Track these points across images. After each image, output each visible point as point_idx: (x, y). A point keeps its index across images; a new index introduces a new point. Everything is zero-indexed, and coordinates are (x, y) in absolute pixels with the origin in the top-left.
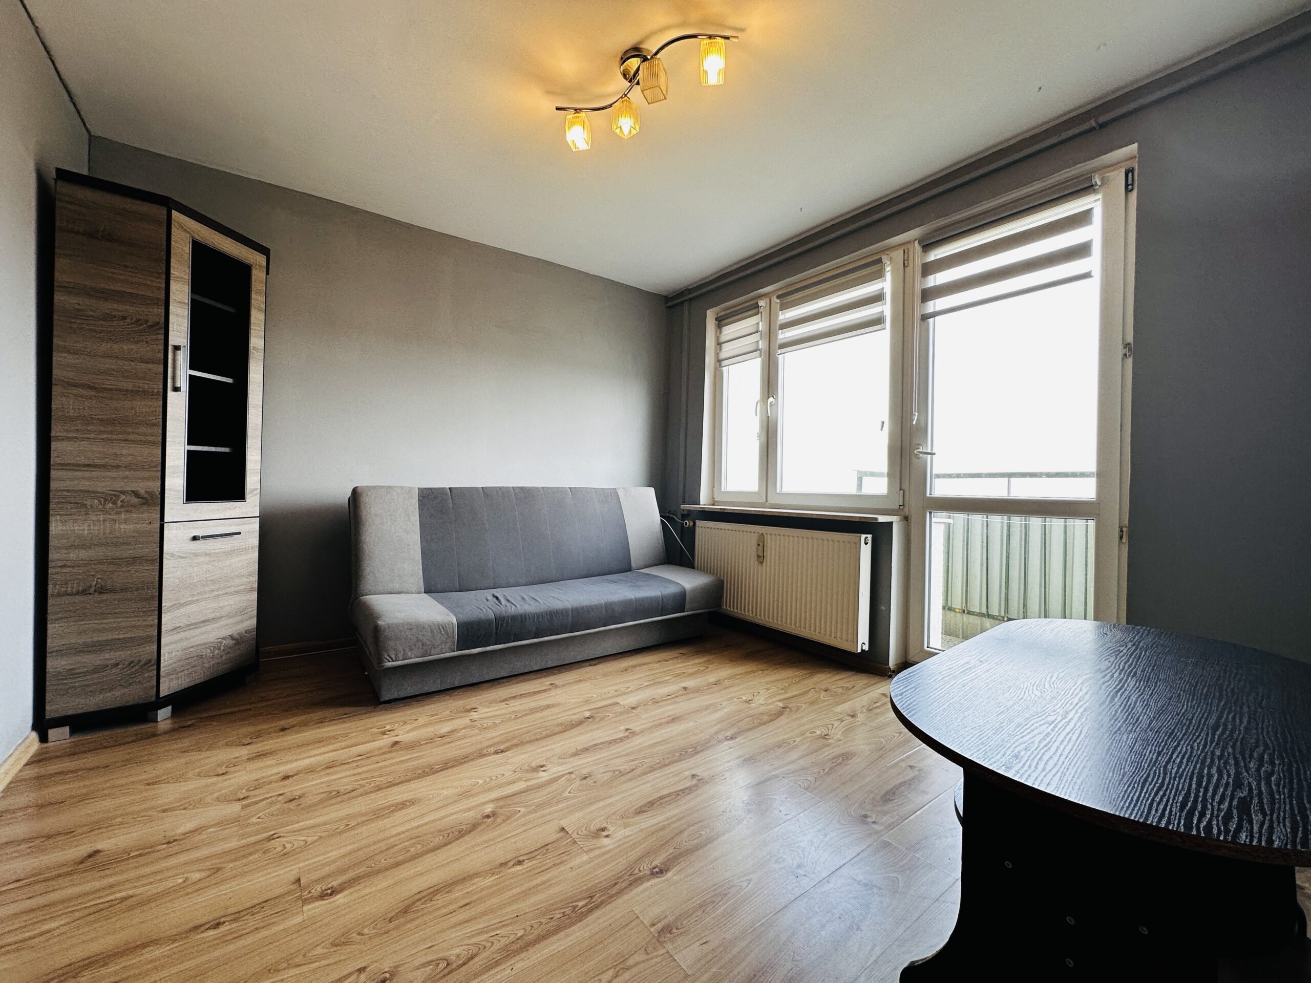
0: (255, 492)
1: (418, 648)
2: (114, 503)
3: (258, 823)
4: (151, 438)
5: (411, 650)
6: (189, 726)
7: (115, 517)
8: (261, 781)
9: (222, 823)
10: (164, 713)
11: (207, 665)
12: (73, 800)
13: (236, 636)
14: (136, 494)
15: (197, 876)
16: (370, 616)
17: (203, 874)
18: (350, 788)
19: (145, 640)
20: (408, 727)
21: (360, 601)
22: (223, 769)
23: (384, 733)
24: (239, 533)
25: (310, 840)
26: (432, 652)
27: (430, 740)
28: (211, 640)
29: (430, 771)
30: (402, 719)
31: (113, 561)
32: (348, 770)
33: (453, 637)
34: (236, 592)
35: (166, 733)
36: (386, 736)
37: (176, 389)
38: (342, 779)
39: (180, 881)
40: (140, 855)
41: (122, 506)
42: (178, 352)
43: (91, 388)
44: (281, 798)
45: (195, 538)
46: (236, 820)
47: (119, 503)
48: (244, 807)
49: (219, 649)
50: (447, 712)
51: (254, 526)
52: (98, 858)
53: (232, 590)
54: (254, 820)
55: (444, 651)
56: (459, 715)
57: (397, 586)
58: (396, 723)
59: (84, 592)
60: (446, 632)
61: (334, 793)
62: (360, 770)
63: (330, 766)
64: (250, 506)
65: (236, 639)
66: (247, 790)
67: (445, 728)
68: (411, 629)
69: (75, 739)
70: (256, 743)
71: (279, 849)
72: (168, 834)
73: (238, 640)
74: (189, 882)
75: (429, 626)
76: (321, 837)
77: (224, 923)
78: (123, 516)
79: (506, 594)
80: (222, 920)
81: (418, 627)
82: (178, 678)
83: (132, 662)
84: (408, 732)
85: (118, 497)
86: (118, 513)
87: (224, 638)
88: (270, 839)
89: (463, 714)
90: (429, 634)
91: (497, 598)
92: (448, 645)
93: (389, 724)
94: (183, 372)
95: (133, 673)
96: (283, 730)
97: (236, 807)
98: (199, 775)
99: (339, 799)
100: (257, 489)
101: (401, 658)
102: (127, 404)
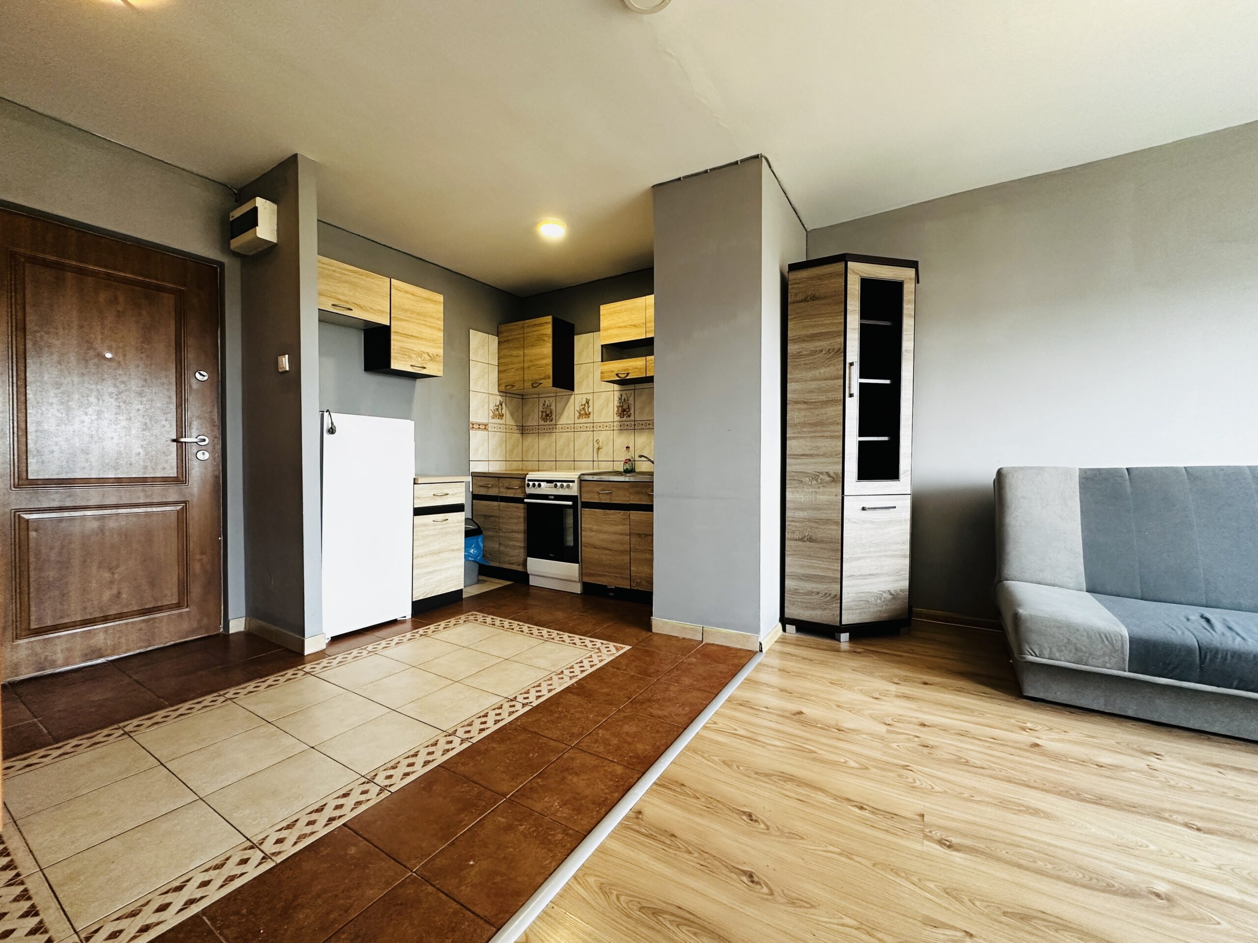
0: (907, 473)
1: (1070, 652)
2: (817, 480)
3: (897, 750)
4: (836, 434)
5: (1060, 651)
6: (859, 653)
7: (817, 490)
8: (903, 718)
9: (873, 736)
10: (845, 637)
11: (872, 610)
12: (793, 674)
13: (893, 592)
14: (828, 474)
15: (852, 764)
16: (1012, 603)
17: (856, 765)
18: (979, 763)
19: (832, 580)
20: (1054, 736)
21: (1004, 585)
22: (876, 695)
23: (1024, 729)
24: (895, 507)
25: (937, 788)
26: (1090, 661)
27: (1082, 762)
28: (875, 591)
29: (1077, 795)
30: (1050, 724)
31: (817, 521)
32: (979, 746)
33: (1123, 653)
34: (892, 556)
35: (845, 652)
36: (1025, 733)
37: (851, 395)
38: (973, 751)
39: (843, 760)
40: (822, 728)
41: (821, 483)
42: (852, 367)
43: (805, 403)
44: (916, 739)
45: (864, 509)
46: (882, 739)
47: (819, 481)
48: (888, 732)
49: (881, 599)
50: (1112, 742)
51: (907, 502)
52: (801, 717)
53: (889, 553)
54: (894, 745)
55: (1108, 665)
56: (1130, 752)
57: (1048, 576)
58: (1041, 724)
59: (802, 540)
60: (1112, 644)
61: (963, 760)
62: (992, 752)
63: (963, 734)
64: (903, 485)
65: (893, 595)
66: (892, 719)
67: (1106, 758)
68: (1059, 628)
69: (799, 635)
70: (902, 685)
71: (911, 780)
72: (840, 724)
73: (894, 597)
74: (845, 765)
75: (1085, 630)
76: (946, 792)
77: (866, 809)
78: (821, 490)
79: (1228, 618)
80: (867, 807)
81: (1071, 629)
82: (853, 614)
83: (826, 594)
84: (1052, 740)
85: (818, 476)
86: (819, 488)
87: (884, 592)
88: (905, 767)
89: (1137, 754)
90: (1085, 638)
91: (1208, 621)
92: (1114, 660)
93: (1031, 722)
94: (855, 381)
95: (827, 602)
96: (925, 683)
97: (883, 729)
98: (861, 691)
99: (966, 768)
100: (908, 471)
101: (1047, 656)
102: (823, 411)
